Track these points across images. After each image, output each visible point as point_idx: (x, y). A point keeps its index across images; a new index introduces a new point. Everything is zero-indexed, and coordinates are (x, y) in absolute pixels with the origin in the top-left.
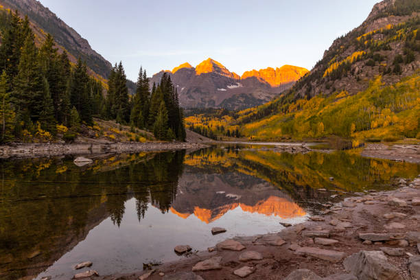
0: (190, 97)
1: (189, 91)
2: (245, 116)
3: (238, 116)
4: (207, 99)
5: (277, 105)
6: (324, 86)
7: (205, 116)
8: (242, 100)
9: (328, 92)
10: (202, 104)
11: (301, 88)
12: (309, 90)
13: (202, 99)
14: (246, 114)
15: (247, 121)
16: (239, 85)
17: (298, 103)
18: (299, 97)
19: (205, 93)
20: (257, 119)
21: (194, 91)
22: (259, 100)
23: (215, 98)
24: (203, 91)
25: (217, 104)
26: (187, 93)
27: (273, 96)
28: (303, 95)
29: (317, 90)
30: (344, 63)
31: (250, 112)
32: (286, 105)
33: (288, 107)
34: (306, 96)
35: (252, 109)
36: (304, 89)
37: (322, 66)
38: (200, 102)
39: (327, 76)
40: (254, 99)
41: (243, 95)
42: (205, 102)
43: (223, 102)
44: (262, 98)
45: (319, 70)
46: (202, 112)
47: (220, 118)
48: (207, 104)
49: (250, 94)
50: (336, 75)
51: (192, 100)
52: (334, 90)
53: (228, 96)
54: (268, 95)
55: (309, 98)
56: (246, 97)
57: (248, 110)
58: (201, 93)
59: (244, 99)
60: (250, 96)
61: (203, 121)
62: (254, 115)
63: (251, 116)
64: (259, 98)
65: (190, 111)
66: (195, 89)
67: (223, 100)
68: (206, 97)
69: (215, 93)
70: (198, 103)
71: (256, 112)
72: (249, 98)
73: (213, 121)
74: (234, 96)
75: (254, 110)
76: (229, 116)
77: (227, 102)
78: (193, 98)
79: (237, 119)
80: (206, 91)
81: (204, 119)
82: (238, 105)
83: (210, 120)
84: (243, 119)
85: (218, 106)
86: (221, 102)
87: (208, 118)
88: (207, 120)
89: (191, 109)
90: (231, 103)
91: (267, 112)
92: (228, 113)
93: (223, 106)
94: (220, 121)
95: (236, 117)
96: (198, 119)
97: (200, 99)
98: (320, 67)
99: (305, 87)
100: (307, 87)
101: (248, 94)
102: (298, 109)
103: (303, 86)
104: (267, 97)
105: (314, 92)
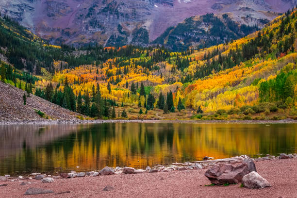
0: (94, 23)
1: (91, 9)
2: (202, 63)
3: (186, 64)
4: (131, 29)
5: (272, 36)
7: (116, 64)
8: (207, 29)
10: (119, 39)
13: (120, 27)
14: (205, 58)
15: (203, 73)
19: (126, 16)
22: (243, 27)
23: (148, 24)
24: (121, 10)
25: (152, 38)
26: (88, 15)
27: (273, 19)
31: (216, 53)
32: (289, 36)
33: (292, 41)
35: (221, 46)
40: (232, 25)
41: (208, 18)
42: (126, 33)
43: (165, 34)
44: (251, 24)
46: (111, 54)
47: (147, 67)
48: (130, 40)
49: (225, 16)
53: (176, 21)
54: (264, 17)
56: (217, 23)
57: (211, 49)
58: (117, 13)
59: (211, 27)
60: (223, 20)
61: (109, 75)
62: (221, 60)
63: (214, 62)
64: (243, 22)
65: (85, 53)
66: (105, 6)
67: (165, 29)
68: (128, 24)
69: (149, 14)
70: (112, 37)
71: (225, 54)
72: (221, 24)
73: (132, 74)
74: (189, 20)
75: (224, 50)
76: (170, 63)
77: (173, 33)
78: (100, 27)
79: (185, 70)
80: (129, 10)
81: (114, 70)
82: (198, 40)
83: (126, 71)
84: (197, 68)
85: (155, 42)
86: (162, 32)
87: (122, 68)
88: (119, 73)
89: (89, 49)
90: (183, 35)
91: (248, 54)
92: (168, 56)
93: (165, 42)
94: (148, 74)
95: (182, 65)
96: (100, 70)
97: (116, 28)
101: (219, 15)
104: (262, 21)
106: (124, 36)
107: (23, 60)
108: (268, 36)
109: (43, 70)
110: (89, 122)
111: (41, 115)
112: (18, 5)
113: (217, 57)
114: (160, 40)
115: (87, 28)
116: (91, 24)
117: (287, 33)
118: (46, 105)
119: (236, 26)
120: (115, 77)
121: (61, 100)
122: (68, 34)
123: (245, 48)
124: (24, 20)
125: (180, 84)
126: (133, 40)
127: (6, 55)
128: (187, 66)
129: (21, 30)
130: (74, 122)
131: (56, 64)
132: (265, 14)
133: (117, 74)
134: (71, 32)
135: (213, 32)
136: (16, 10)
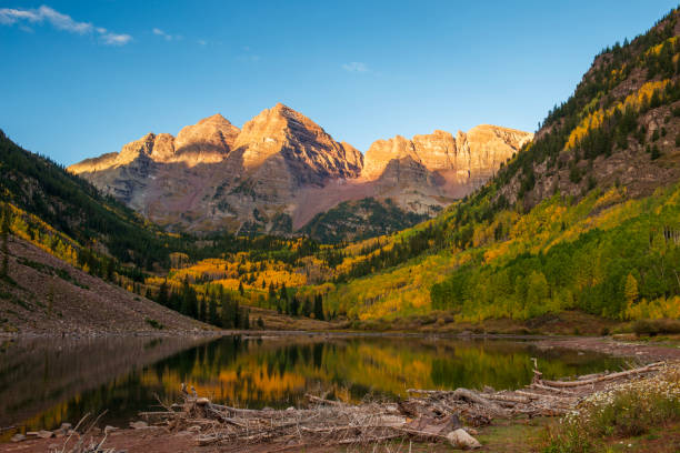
0: (224, 206)
1: (221, 189)
2: (359, 259)
3: (340, 260)
4: (270, 213)
5: (446, 228)
6: (565, 173)
8: (365, 217)
9: (576, 190)
10: (255, 227)
11: (507, 182)
12: (528, 186)
13: (256, 212)
14: (363, 252)
15: (361, 271)
17: (496, 224)
18: (503, 204)
19: (265, 198)
20: (386, 265)
21: (235, 191)
22: (411, 215)
23: (291, 209)
24: (258, 190)
25: (297, 226)
26: (216, 196)
27: (445, 206)
28: (513, 199)
29: (549, 184)
30: (617, 112)
31: (378, 246)
33: (470, 233)
34: (520, 204)
35: (383, 238)
36: (515, 184)
38: (252, 219)
39: (576, 147)
40: (397, 213)
41: (367, 203)
42: (266, 221)
43: (313, 222)
44: (421, 211)
45: (555, 131)
46: (245, 246)
47: (291, 262)
48: (269, 227)
49: (388, 201)
50: (599, 146)
51: (229, 215)
52: (592, 186)
53: (327, 206)
54: (436, 203)
55: (527, 211)
56: (377, 207)
57: (371, 242)
58: (254, 195)
59: (370, 214)
60: (387, 206)
61: (241, 272)
62: (384, 255)
63: (373, 258)
64: (410, 209)
65: (210, 243)
66: (237, 185)
67: (313, 215)
68: (267, 209)
69: (294, 196)
70: (246, 224)
71: (388, 248)
72: (384, 211)
73: (271, 272)
74: (344, 205)
75: (387, 243)
76: (318, 258)
77: (324, 220)
78: (232, 210)
79: (338, 267)
80: (269, 191)
81: (248, 265)
82: (354, 230)
83: (263, 268)
84: (353, 265)
85: (300, 231)
86: (308, 220)
87: (258, 263)
88: (254, 269)
89: (217, 238)
90: (336, 224)
91: (416, 249)
92: (317, 249)
93: (314, 232)
94: (291, 272)
95: (334, 261)
96: (229, 265)
97: (251, 213)
98: (559, 123)
99: (520, 177)
100: (524, 177)
101: (381, 198)
102: (496, 238)
103: (513, 174)
104: (433, 208)
105: (542, 190)
106: (260, 223)
107: (130, 252)
108: (441, 228)
109: (155, 264)
110: (215, 333)
111: (154, 324)
112: (126, 182)
113: (377, 252)
114: (307, 229)
115: (214, 212)
116: (220, 207)
117: (464, 224)
118: (159, 311)
119: (402, 213)
120: (249, 275)
121: (180, 304)
122: (190, 219)
123: (413, 240)
124: (132, 201)
125: (331, 285)
126: (273, 228)
127: (107, 245)
128: (341, 262)
129: (129, 212)
130: (196, 333)
131: (174, 256)
132: (438, 199)
133: (251, 271)
134: (194, 216)
135: (373, 220)
136: (123, 187)
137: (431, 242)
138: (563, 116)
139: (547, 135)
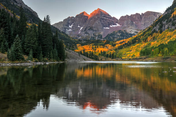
0: (86, 33)
1: (86, 29)
2: (119, 45)
3: (115, 45)
4: (97, 34)
5: (140, 37)
6: (171, 23)
7: (94, 45)
8: (119, 35)
9: (173, 28)
11: (156, 26)
12: (161, 27)
13: (94, 34)
14: (121, 43)
15: (120, 48)
16: (118, 25)
17: (153, 36)
18: (155, 31)
19: (96, 31)
20: (127, 46)
21: (89, 29)
23: (102, 33)
24: (94, 29)
25: (103, 37)
26: (85, 31)
27: (139, 32)
28: (157, 30)
29: (166, 26)
31: (123, 42)
33: (147, 38)
34: (159, 31)
35: (125, 40)
36: (158, 26)
37: (170, 11)
38: (93, 36)
39: (174, 17)
40: (127, 34)
41: (120, 31)
42: (96, 36)
44: (132, 33)
45: (168, 13)
46: (93, 42)
47: (104, 46)
48: (97, 38)
49: (125, 31)
51: (88, 35)
53: (110, 32)
54: (136, 31)
55: (161, 32)
58: (93, 30)
59: (120, 34)
60: (124, 32)
61: (93, 48)
62: (126, 44)
63: (123, 44)
64: (130, 33)
65: (85, 42)
66: (89, 28)
67: (107, 35)
68: (96, 33)
69: (102, 30)
70: (92, 37)
71: (126, 42)
72: (123, 33)
74: (114, 32)
76: (110, 45)
77: (109, 36)
78: (88, 34)
79: (115, 47)
80: (96, 29)
82: (117, 38)
83: (98, 47)
84: (118, 46)
86: (106, 35)
87: (96, 46)
88: (96, 47)
89: (86, 41)
90: (112, 36)
91: (134, 42)
92: (109, 43)
93: (107, 38)
94: (104, 48)
96: (90, 47)
97: (93, 34)
98: (169, 11)
99: (159, 25)
100: (160, 25)
101: (123, 30)
102: (153, 40)
103: (157, 24)
104: (135, 32)
105: (165, 28)
106: (95, 37)
107: (68, 44)
111: (84, 59)
112: (64, 28)
113: (124, 43)
114: (105, 38)
115: (84, 34)
116: (85, 33)
119: (128, 33)
120: (95, 49)
123: (133, 40)
124: (66, 32)
125: (114, 51)
128: (115, 46)
129: (67, 35)
131: (78, 45)
134: (80, 35)
136: (64, 29)
137: (137, 41)
138: (170, 9)
139: (166, 14)
